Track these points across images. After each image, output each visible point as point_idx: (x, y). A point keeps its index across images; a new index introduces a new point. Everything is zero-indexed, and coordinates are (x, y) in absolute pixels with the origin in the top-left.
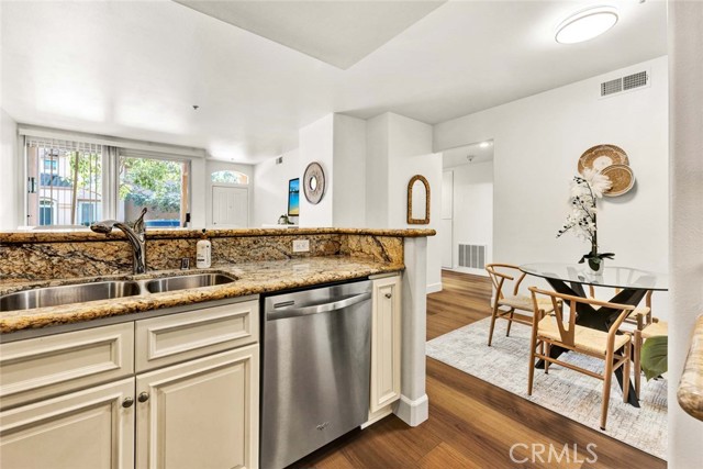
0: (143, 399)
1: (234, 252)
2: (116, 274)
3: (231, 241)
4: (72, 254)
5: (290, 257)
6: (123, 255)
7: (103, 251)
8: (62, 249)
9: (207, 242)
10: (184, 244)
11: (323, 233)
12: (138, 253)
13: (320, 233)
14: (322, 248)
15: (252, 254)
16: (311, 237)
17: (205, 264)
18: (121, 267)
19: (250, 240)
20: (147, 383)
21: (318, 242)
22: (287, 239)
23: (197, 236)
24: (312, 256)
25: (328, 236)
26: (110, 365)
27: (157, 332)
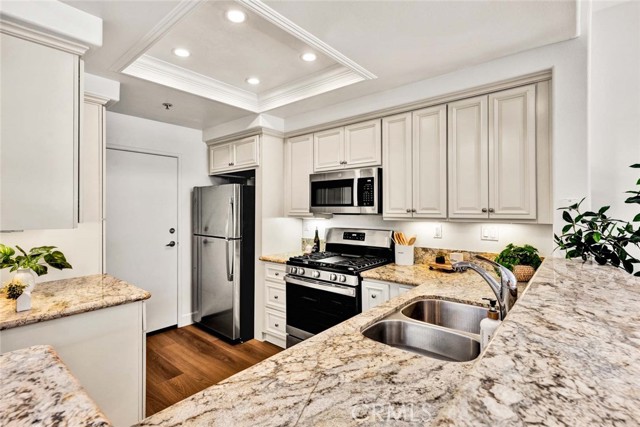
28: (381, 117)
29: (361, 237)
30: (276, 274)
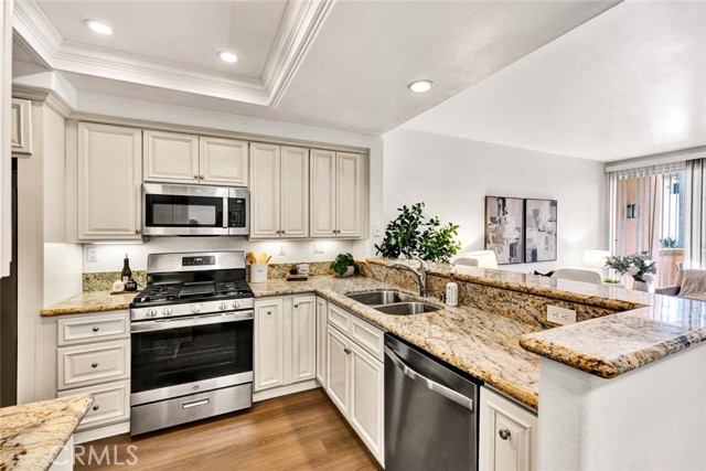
1: (482, 300)
5: (543, 325)
9: (455, 284)
15: (497, 306)
16: (581, 308)
22: (540, 301)
23: (448, 278)
28: (250, 140)
29: (207, 260)
30: (95, 330)
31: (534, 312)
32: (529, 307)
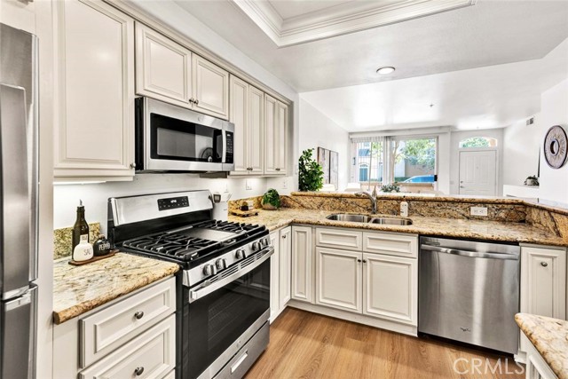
0: (364, 261)
1: (424, 211)
2: (366, 213)
3: (422, 203)
4: (352, 203)
5: (468, 218)
6: (369, 205)
7: (362, 202)
8: (349, 200)
9: (406, 203)
10: (395, 203)
11: (503, 203)
12: (374, 205)
13: (500, 203)
14: (502, 215)
15: (436, 212)
16: (490, 206)
17: (404, 214)
18: (368, 210)
19: (435, 204)
20: (367, 257)
21: (496, 210)
22: (465, 206)
23: (401, 199)
24: (490, 220)
25: (509, 206)
26: (354, 245)
27: (370, 238)
28: (230, 72)
29: (183, 202)
30: (138, 316)
31: (463, 212)
32: (460, 209)
